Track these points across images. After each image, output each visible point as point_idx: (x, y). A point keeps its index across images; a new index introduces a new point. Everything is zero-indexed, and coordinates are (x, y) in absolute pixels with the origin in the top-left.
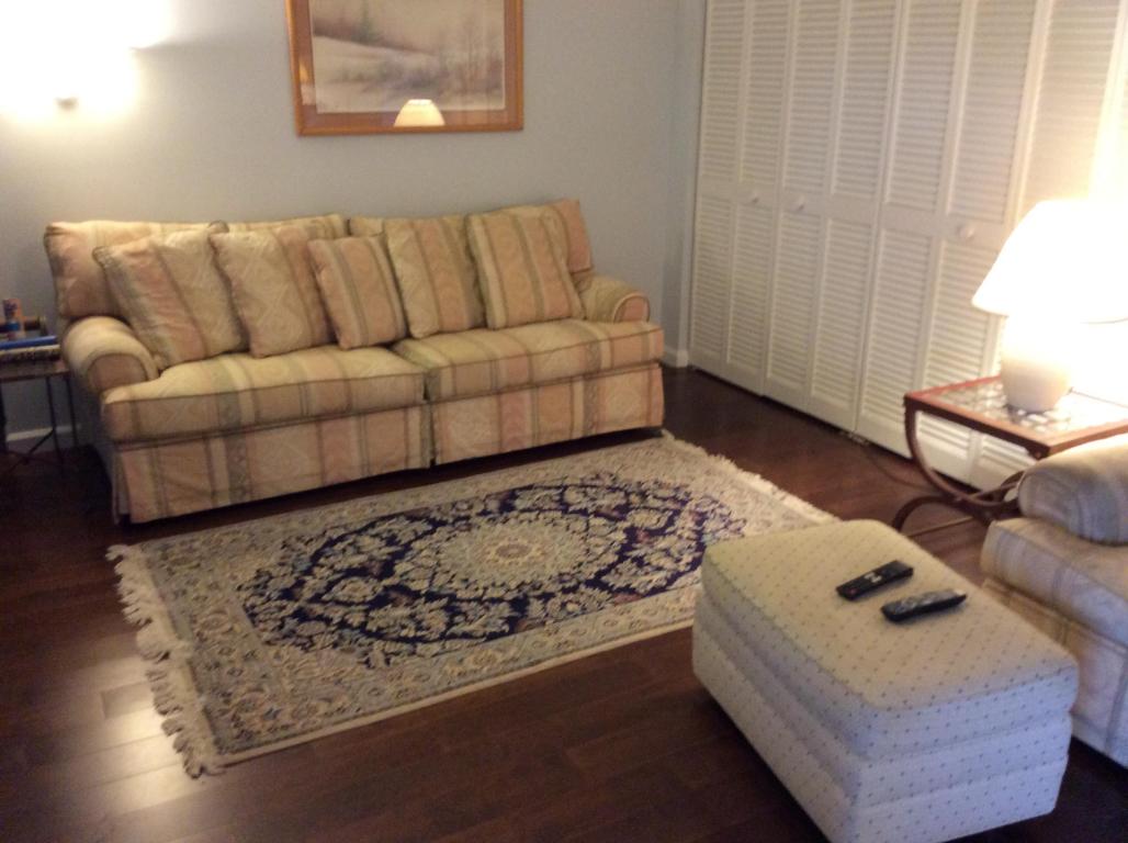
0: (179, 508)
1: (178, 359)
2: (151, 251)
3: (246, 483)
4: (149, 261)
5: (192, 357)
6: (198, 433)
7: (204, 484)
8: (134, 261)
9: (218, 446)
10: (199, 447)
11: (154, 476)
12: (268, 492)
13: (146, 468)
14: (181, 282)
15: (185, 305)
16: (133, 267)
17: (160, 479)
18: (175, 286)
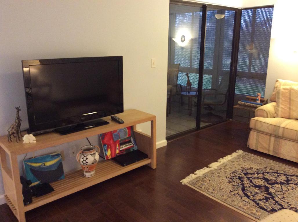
0: (260, 150)
1: (280, 116)
2: (289, 89)
3: (277, 151)
4: (287, 91)
5: (284, 117)
6: (269, 134)
7: (267, 147)
8: (283, 91)
9: (273, 139)
10: (268, 137)
11: (256, 140)
12: (282, 157)
13: (255, 137)
14: (292, 98)
15: (290, 104)
16: (282, 92)
17: (257, 141)
18: (290, 99)
